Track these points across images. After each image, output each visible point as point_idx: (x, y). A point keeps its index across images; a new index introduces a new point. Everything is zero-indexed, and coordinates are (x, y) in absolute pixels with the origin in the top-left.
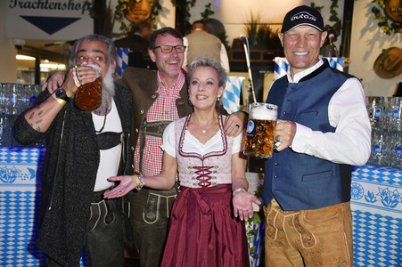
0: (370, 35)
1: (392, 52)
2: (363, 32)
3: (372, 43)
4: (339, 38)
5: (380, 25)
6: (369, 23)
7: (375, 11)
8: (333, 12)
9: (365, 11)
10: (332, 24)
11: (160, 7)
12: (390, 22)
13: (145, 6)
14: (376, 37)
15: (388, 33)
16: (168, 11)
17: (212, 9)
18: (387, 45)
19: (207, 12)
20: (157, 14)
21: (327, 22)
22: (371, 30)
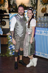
0: (40, 6)
1: (44, 9)
2: (39, 5)
3: (41, 7)
4: (36, 6)
5: (42, 4)
6: (40, 4)
7: (41, 1)
8: (34, 2)
9: (40, 1)
10: (34, 4)
11: (5, 1)
12: (43, 3)
13: (3, 1)
14: (41, 6)
15: (43, 5)
16: (7, 2)
17: (14, 1)
18: (43, 7)
19: (14, 2)
20: (5, 2)
21: (33, 4)
22: (41, 5)
